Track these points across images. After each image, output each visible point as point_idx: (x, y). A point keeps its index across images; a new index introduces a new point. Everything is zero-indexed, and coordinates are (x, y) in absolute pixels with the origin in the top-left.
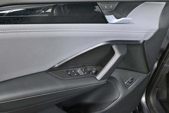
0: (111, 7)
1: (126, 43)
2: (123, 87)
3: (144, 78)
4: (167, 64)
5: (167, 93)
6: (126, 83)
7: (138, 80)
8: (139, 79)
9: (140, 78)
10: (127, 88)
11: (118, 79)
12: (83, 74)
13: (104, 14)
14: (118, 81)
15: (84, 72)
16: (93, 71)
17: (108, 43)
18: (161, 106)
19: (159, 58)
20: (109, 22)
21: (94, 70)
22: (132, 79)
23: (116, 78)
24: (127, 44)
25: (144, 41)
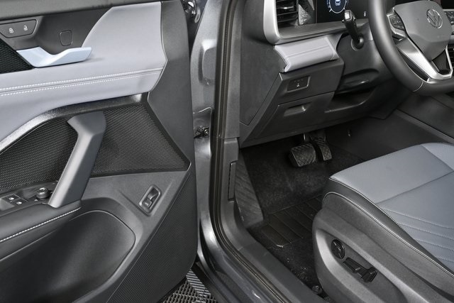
0: (26, 29)
1: (101, 108)
2: (136, 214)
3: (180, 182)
4: (229, 139)
5: (261, 207)
6: (141, 204)
7: (168, 189)
8: (170, 186)
9: (171, 183)
10: (147, 215)
11: (117, 201)
12: (13, 206)
13: (14, 49)
14: (119, 204)
15: (14, 203)
16: (41, 193)
17: (52, 117)
18: (252, 238)
19: (208, 131)
20: (34, 65)
21: (42, 191)
22: (153, 191)
23: (111, 197)
24: (104, 110)
25: (144, 95)
